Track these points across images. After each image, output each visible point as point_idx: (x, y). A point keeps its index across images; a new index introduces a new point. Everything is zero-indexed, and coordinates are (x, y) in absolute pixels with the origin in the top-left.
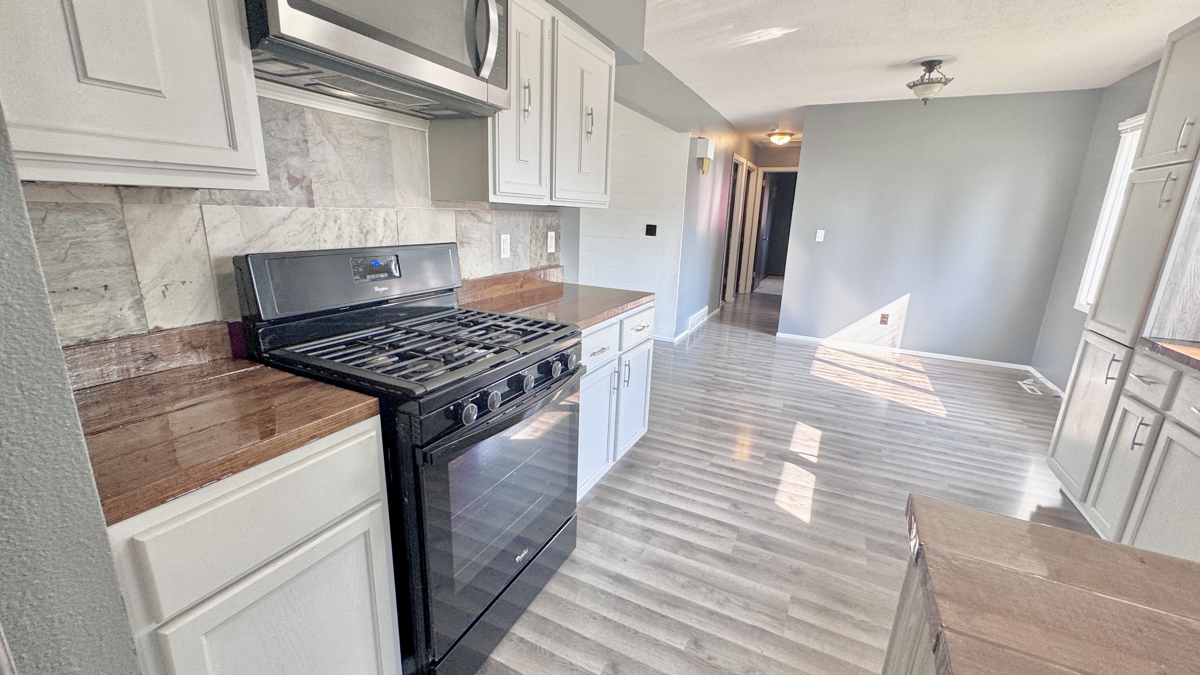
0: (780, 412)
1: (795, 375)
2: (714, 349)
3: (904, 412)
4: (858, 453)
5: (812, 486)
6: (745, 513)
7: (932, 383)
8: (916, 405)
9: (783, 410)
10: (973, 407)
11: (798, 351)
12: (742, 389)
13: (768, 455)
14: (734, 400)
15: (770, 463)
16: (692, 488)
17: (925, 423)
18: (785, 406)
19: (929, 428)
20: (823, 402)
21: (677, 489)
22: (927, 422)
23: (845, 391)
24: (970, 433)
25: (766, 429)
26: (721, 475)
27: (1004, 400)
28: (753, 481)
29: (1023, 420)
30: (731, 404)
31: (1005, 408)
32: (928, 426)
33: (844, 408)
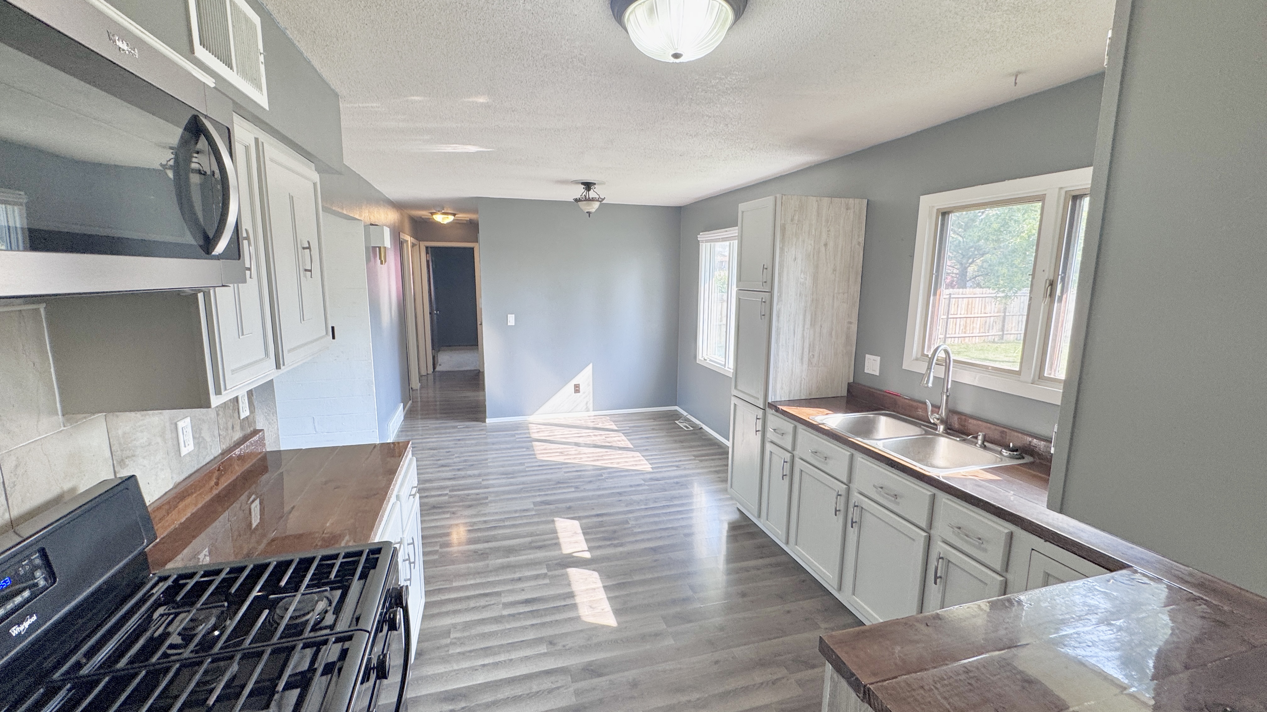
0: (533, 513)
1: (526, 465)
2: (432, 456)
3: (625, 476)
4: (615, 532)
5: (600, 584)
6: (564, 646)
7: (629, 440)
8: (629, 466)
9: (536, 510)
10: (663, 455)
11: (514, 435)
12: (487, 498)
13: (549, 568)
14: (485, 515)
15: (555, 576)
16: (502, 646)
17: (643, 482)
18: (535, 504)
19: (647, 485)
20: (564, 488)
21: (487, 656)
22: (644, 480)
23: (574, 469)
24: (672, 481)
25: (533, 538)
26: (520, 614)
27: (676, 442)
28: (552, 605)
29: (694, 456)
30: (485, 522)
31: (679, 448)
32: (646, 483)
33: (582, 488)
